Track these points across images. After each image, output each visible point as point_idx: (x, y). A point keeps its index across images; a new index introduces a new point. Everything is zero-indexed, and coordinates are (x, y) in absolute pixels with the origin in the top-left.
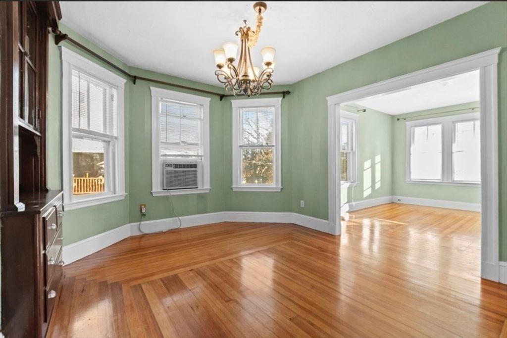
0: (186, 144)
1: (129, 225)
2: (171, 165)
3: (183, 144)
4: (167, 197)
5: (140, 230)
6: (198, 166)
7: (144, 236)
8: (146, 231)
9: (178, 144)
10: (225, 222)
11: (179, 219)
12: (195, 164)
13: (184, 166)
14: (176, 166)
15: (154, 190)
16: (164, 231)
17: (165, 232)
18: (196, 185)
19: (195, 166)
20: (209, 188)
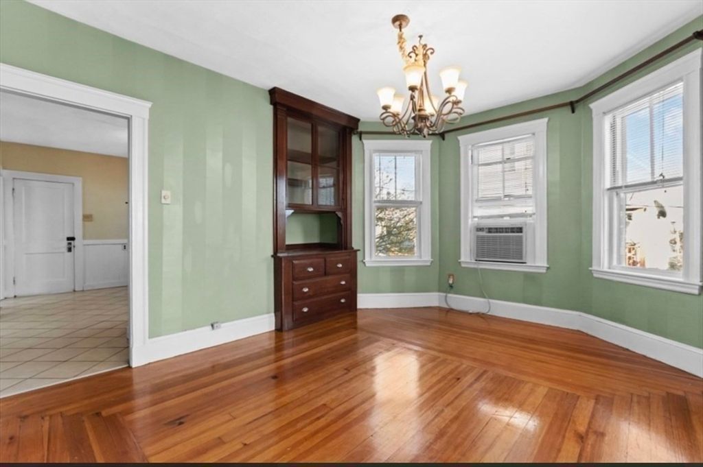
0: (511, 198)
1: (437, 294)
2: (483, 228)
3: (507, 199)
4: (475, 270)
5: (447, 303)
6: (524, 230)
7: (450, 311)
8: (454, 306)
9: (498, 199)
10: (578, 331)
11: (489, 303)
12: (520, 226)
13: (506, 230)
14: (490, 230)
15: (462, 259)
16: (471, 312)
17: (471, 314)
18: (521, 258)
19: (520, 230)
20: (546, 265)
